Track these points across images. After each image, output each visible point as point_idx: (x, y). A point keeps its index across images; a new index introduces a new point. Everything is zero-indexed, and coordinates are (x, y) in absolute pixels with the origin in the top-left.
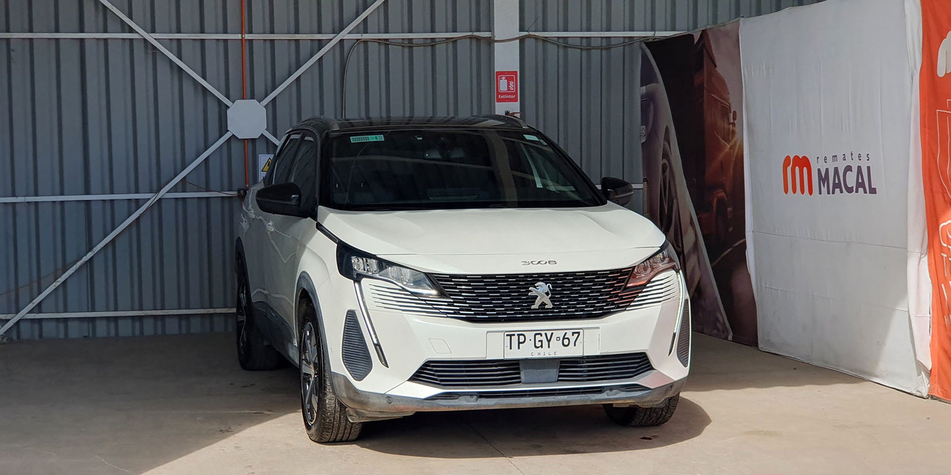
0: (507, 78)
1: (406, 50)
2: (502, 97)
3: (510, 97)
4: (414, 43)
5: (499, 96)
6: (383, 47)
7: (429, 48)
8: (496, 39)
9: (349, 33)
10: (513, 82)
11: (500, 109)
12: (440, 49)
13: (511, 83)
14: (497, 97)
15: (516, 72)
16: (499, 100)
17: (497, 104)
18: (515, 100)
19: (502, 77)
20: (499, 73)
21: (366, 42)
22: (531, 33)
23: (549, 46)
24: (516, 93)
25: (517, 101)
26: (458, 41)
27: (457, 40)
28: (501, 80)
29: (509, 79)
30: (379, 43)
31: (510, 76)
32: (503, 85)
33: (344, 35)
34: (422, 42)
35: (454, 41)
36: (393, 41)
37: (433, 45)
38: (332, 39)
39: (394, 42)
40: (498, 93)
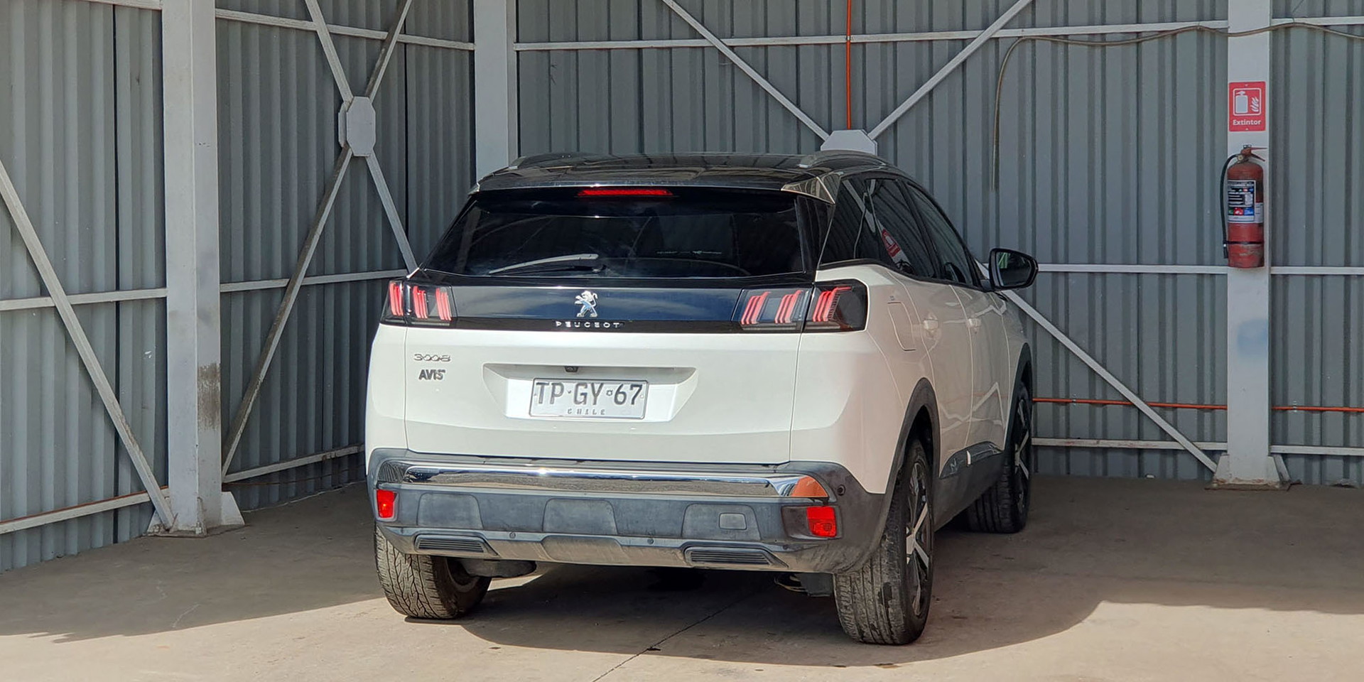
0: (1247, 93)
1: (1098, 51)
2: (1239, 123)
3: (1251, 122)
4: (1107, 40)
5: (1234, 121)
6: (1061, 48)
7: (1133, 48)
8: (1230, 31)
9: (1002, 28)
10: (1258, 98)
11: (1236, 142)
12: (1149, 48)
13: (1255, 100)
14: (1231, 123)
15: (1264, 83)
16: (1234, 129)
17: (1230, 133)
18: (1262, 128)
19: (1239, 91)
20: (1234, 85)
21: (1033, 40)
22: (1297, 20)
23: (1333, 41)
24: (1262, 117)
25: (1263, 129)
26: (1178, 36)
27: (1175, 34)
28: (1237, 97)
29: (1251, 95)
30: (1052, 41)
31: (1253, 89)
32: (1241, 104)
33: (995, 30)
34: (1119, 37)
35: (1174, 34)
36: (1075, 38)
37: (1138, 43)
38: (975, 38)
39: (1078, 40)
40: (1232, 117)
